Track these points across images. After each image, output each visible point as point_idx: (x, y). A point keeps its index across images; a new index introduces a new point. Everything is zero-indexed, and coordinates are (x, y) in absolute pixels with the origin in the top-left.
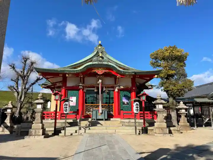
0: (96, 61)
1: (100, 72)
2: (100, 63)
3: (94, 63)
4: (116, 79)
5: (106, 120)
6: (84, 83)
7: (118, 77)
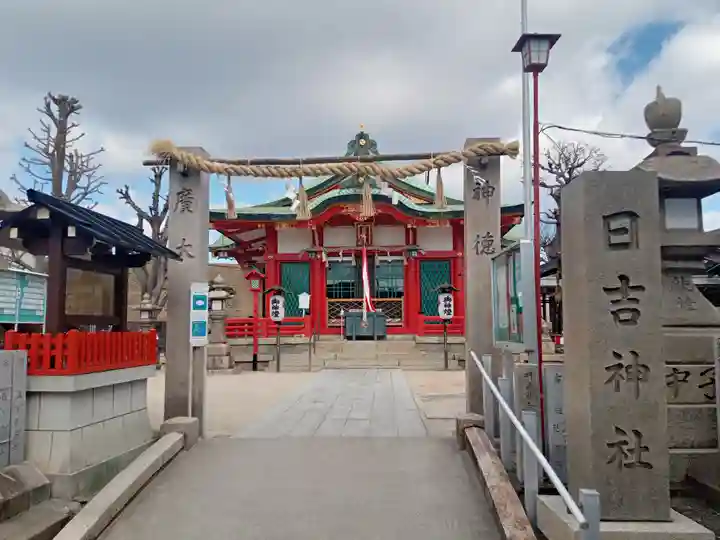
0: (348, 187)
1: (360, 213)
3: (345, 192)
4: (407, 230)
5: (380, 338)
6: (321, 245)
7: (409, 226)
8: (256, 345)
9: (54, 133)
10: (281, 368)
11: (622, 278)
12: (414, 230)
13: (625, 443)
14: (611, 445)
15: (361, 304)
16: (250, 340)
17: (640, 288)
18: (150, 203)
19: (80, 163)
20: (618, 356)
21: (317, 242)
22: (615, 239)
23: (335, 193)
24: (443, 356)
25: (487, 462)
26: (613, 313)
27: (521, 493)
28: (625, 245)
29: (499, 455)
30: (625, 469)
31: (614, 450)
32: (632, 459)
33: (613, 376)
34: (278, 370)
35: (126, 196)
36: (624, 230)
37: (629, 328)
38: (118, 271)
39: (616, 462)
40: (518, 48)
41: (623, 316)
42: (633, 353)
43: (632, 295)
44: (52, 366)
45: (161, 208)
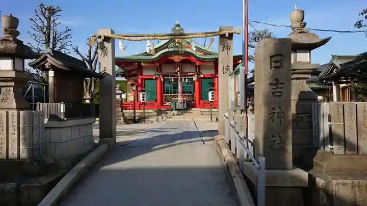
0: (172, 48)
1: (177, 59)
2: (176, 49)
3: (171, 50)
4: (196, 66)
5: (185, 110)
6: (161, 71)
7: (197, 64)
8: (135, 113)
9: (46, 24)
11: (277, 80)
12: (199, 66)
13: (275, 141)
14: (270, 142)
15: (178, 96)
16: (133, 111)
17: (283, 83)
18: (88, 54)
19: (57, 36)
20: (274, 109)
21: (159, 71)
22: (275, 65)
23: (166, 50)
24: (210, 117)
26: (272, 93)
32: (278, 147)
33: (272, 117)
34: (145, 123)
35: (77, 51)
36: (278, 61)
37: (278, 99)
39: (272, 148)
41: (276, 94)
42: (279, 108)
43: (280, 86)
45: (92, 56)
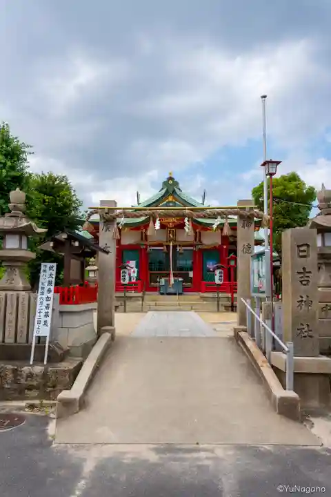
1: (170, 223)
5: (180, 294)
7: (197, 231)
10: (127, 309)
11: (304, 269)
12: (200, 233)
13: (304, 329)
14: (298, 329)
17: (310, 272)
20: (302, 297)
21: (144, 238)
22: (301, 254)
24: (216, 303)
25: (250, 344)
26: (300, 281)
27: (264, 353)
28: (304, 257)
29: (254, 340)
30: (303, 339)
31: (299, 331)
32: (306, 334)
33: (300, 305)
34: (125, 311)
36: (304, 251)
37: (306, 287)
38: (82, 259)
39: (300, 336)
40: (264, 164)
41: (304, 283)
42: (307, 296)
43: (307, 275)
44: (69, 299)
